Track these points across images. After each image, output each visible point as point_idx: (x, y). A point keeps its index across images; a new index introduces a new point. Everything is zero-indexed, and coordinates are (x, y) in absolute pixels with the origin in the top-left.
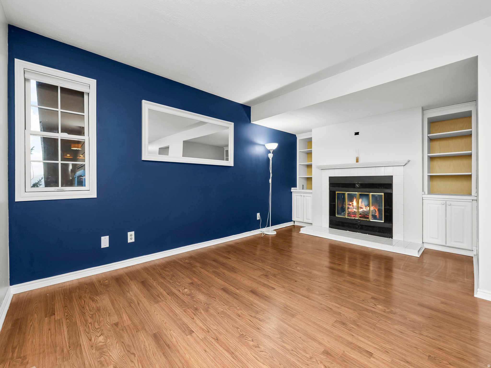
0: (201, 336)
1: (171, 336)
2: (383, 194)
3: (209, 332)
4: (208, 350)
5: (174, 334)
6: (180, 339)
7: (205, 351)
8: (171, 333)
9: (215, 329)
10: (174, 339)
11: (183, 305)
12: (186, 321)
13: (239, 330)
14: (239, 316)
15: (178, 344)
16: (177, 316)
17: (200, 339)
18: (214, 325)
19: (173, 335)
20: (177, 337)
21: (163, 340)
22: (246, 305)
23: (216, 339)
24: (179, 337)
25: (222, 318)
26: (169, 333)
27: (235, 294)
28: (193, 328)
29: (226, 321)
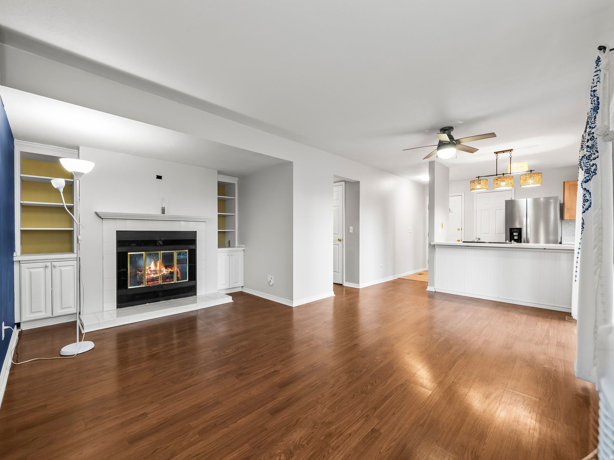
0: (376, 421)
1: (389, 449)
2: (187, 251)
3: (367, 416)
4: (392, 413)
5: (385, 446)
6: (390, 438)
7: (393, 414)
8: (384, 450)
9: (362, 411)
10: (392, 444)
11: (320, 456)
12: (357, 441)
13: (356, 394)
14: (335, 395)
15: (397, 438)
16: (350, 455)
17: (380, 421)
18: (356, 413)
19: (387, 448)
20: (388, 442)
21: (400, 455)
22: (313, 391)
23: (375, 409)
24: (386, 441)
25: (341, 407)
26: (386, 453)
27: (288, 400)
28: (367, 431)
29: (345, 404)
